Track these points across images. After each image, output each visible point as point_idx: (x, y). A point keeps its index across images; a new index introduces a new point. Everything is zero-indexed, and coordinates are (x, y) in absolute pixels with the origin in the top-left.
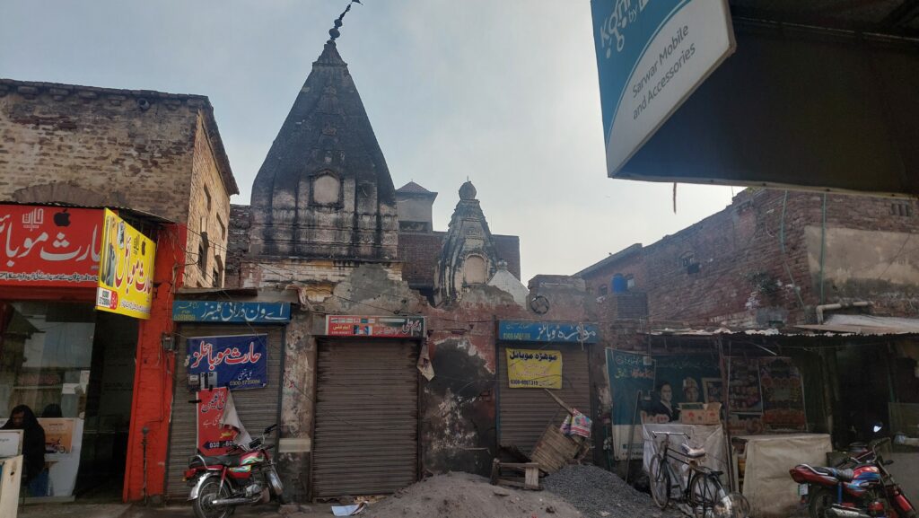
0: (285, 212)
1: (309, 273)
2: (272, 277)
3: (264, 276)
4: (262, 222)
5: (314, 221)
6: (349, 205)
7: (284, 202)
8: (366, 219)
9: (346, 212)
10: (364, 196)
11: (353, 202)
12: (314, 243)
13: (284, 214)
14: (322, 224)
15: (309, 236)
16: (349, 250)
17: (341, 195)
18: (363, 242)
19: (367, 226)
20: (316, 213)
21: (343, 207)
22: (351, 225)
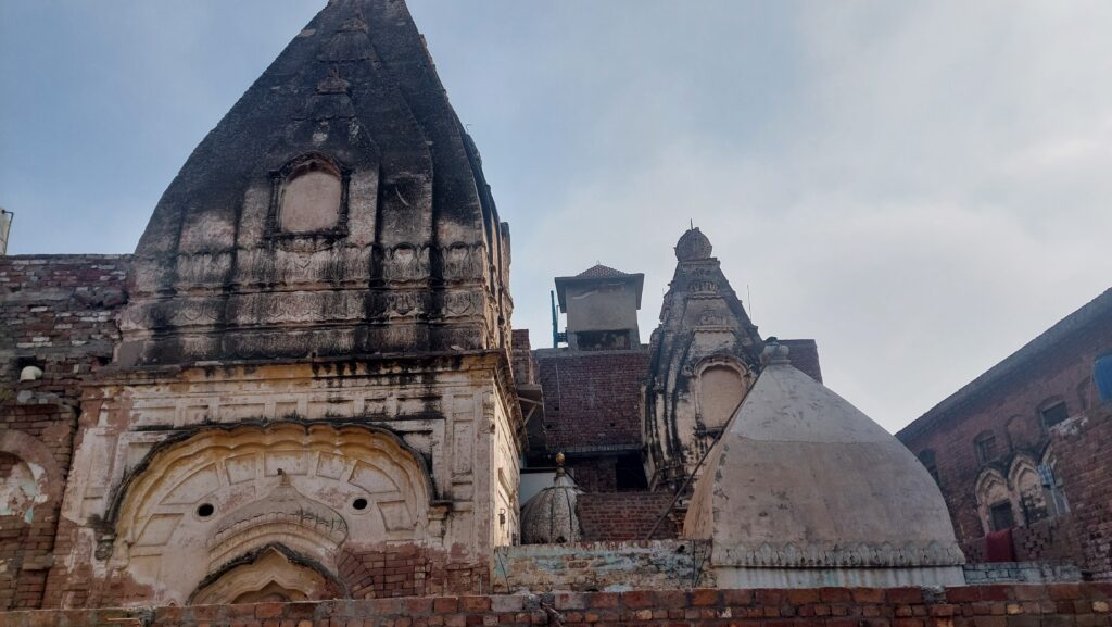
0: (207, 260)
1: (251, 400)
2: (155, 418)
3: (136, 417)
4: (152, 288)
5: (273, 272)
6: (362, 228)
7: (207, 238)
8: (405, 258)
9: (353, 246)
10: (399, 207)
11: (372, 222)
12: (271, 327)
13: (204, 265)
14: (294, 279)
15: (260, 310)
16: (357, 336)
17: (345, 210)
18: (394, 314)
19: (406, 275)
20: (280, 254)
21: (344, 235)
22: (364, 276)
